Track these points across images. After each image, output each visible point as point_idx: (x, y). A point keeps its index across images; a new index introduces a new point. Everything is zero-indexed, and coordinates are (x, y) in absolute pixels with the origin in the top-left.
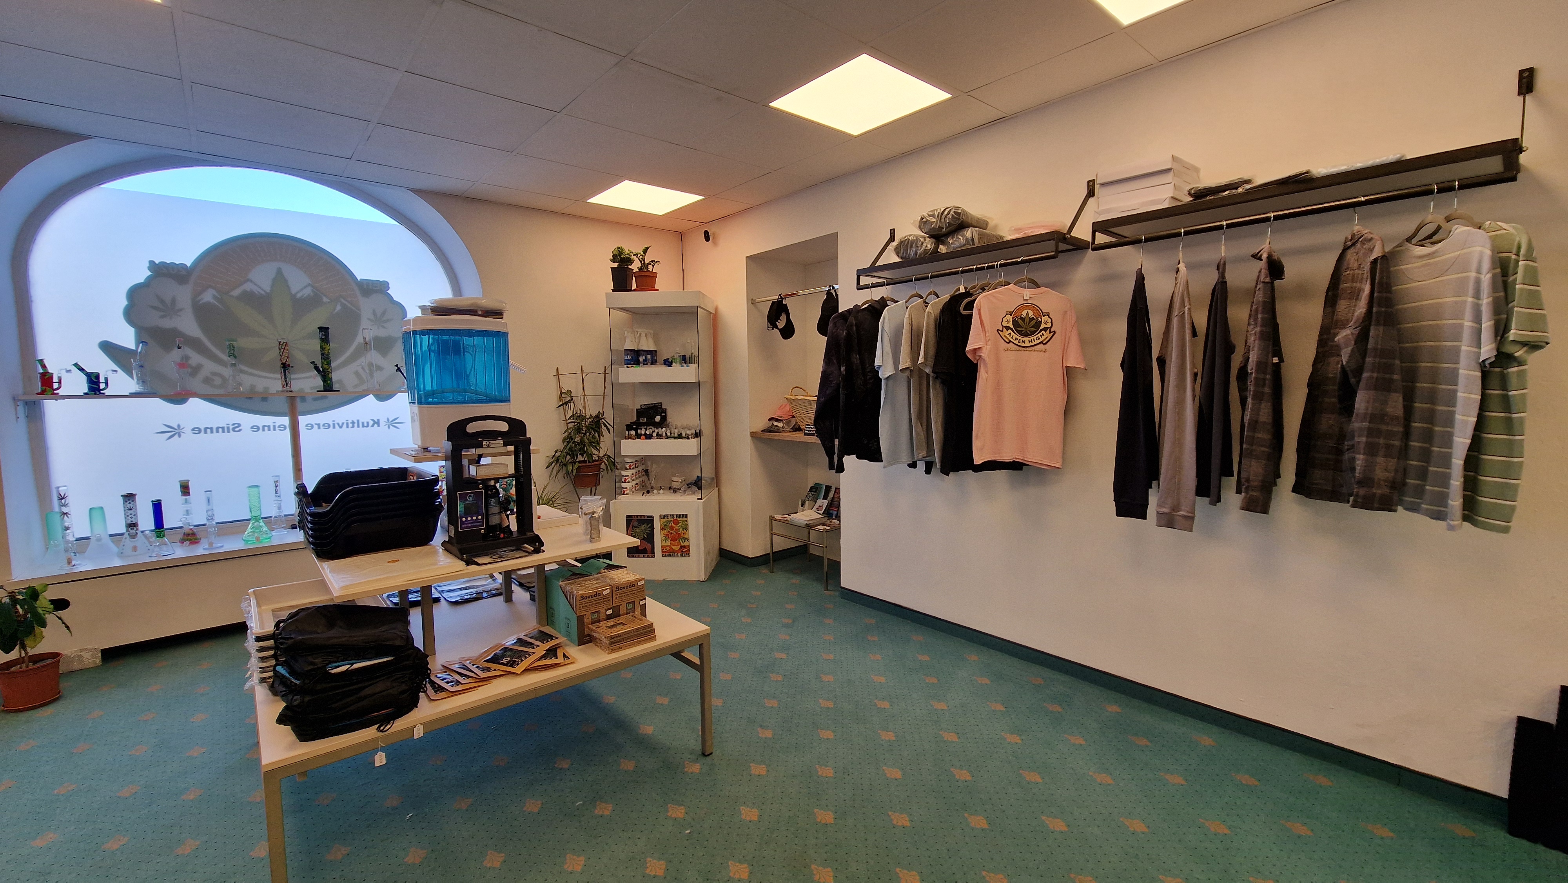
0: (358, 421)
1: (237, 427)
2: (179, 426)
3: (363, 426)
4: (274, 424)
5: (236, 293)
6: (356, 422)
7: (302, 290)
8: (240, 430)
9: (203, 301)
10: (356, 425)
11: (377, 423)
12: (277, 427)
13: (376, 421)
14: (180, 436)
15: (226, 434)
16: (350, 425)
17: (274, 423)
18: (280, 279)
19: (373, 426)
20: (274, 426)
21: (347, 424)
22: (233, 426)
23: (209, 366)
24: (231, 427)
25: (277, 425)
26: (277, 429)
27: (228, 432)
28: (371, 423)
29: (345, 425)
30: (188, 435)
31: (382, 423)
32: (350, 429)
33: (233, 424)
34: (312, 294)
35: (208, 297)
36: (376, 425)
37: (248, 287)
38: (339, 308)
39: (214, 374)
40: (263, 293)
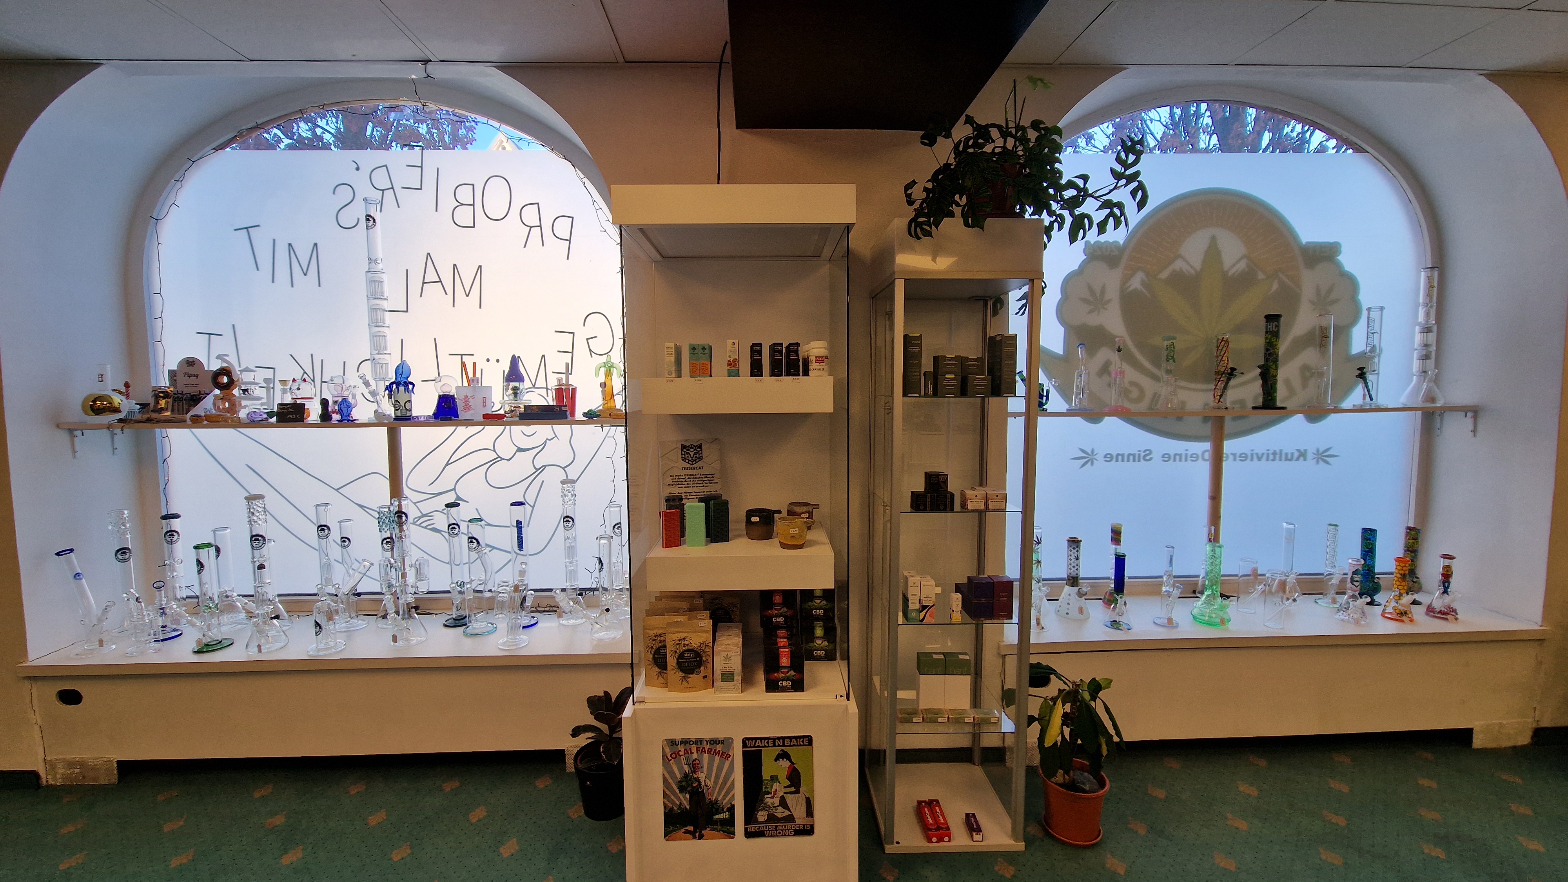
0: (1281, 451)
1: (1147, 455)
2: (1093, 451)
3: (1287, 459)
4: (1187, 452)
5: (1164, 275)
6: (1278, 452)
7: (1234, 265)
8: (1151, 459)
9: (1131, 289)
10: (1277, 457)
11: (1302, 455)
12: (1189, 456)
13: (1303, 452)
14: (1092, 464)
15: (1137, 463)
16: (1271, 457)
17: (1187, 450)
18: (1213, 252)
19: (1297, 459)
20: (1186, 455)
21: (1268, 454)
22: (1151, 456)
23: (1131, 374)
24: (1143, 454)
25: (1190, 453)
26: (1189, 459)
27: (1139, 461)
28: (1296, 454)
29: (1265, 457)
30: (1100, 462)
31: (1310, 456)
32: (1270, 462)
33: (1145, 451)
34: (1247, 269)
35: (1136, 283)
36: (1302, 458)
37: (1179, 265)
38: (1275, 286)
39: (1133, 384)
40: (1192, 272)
